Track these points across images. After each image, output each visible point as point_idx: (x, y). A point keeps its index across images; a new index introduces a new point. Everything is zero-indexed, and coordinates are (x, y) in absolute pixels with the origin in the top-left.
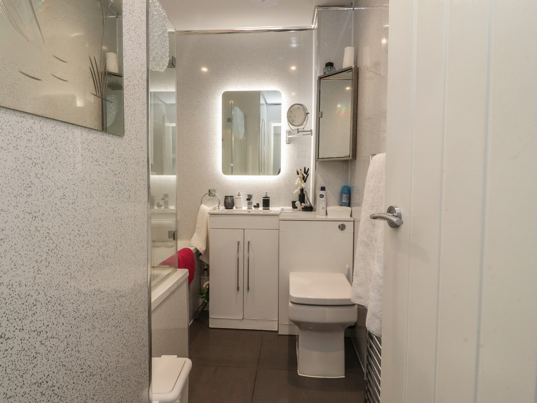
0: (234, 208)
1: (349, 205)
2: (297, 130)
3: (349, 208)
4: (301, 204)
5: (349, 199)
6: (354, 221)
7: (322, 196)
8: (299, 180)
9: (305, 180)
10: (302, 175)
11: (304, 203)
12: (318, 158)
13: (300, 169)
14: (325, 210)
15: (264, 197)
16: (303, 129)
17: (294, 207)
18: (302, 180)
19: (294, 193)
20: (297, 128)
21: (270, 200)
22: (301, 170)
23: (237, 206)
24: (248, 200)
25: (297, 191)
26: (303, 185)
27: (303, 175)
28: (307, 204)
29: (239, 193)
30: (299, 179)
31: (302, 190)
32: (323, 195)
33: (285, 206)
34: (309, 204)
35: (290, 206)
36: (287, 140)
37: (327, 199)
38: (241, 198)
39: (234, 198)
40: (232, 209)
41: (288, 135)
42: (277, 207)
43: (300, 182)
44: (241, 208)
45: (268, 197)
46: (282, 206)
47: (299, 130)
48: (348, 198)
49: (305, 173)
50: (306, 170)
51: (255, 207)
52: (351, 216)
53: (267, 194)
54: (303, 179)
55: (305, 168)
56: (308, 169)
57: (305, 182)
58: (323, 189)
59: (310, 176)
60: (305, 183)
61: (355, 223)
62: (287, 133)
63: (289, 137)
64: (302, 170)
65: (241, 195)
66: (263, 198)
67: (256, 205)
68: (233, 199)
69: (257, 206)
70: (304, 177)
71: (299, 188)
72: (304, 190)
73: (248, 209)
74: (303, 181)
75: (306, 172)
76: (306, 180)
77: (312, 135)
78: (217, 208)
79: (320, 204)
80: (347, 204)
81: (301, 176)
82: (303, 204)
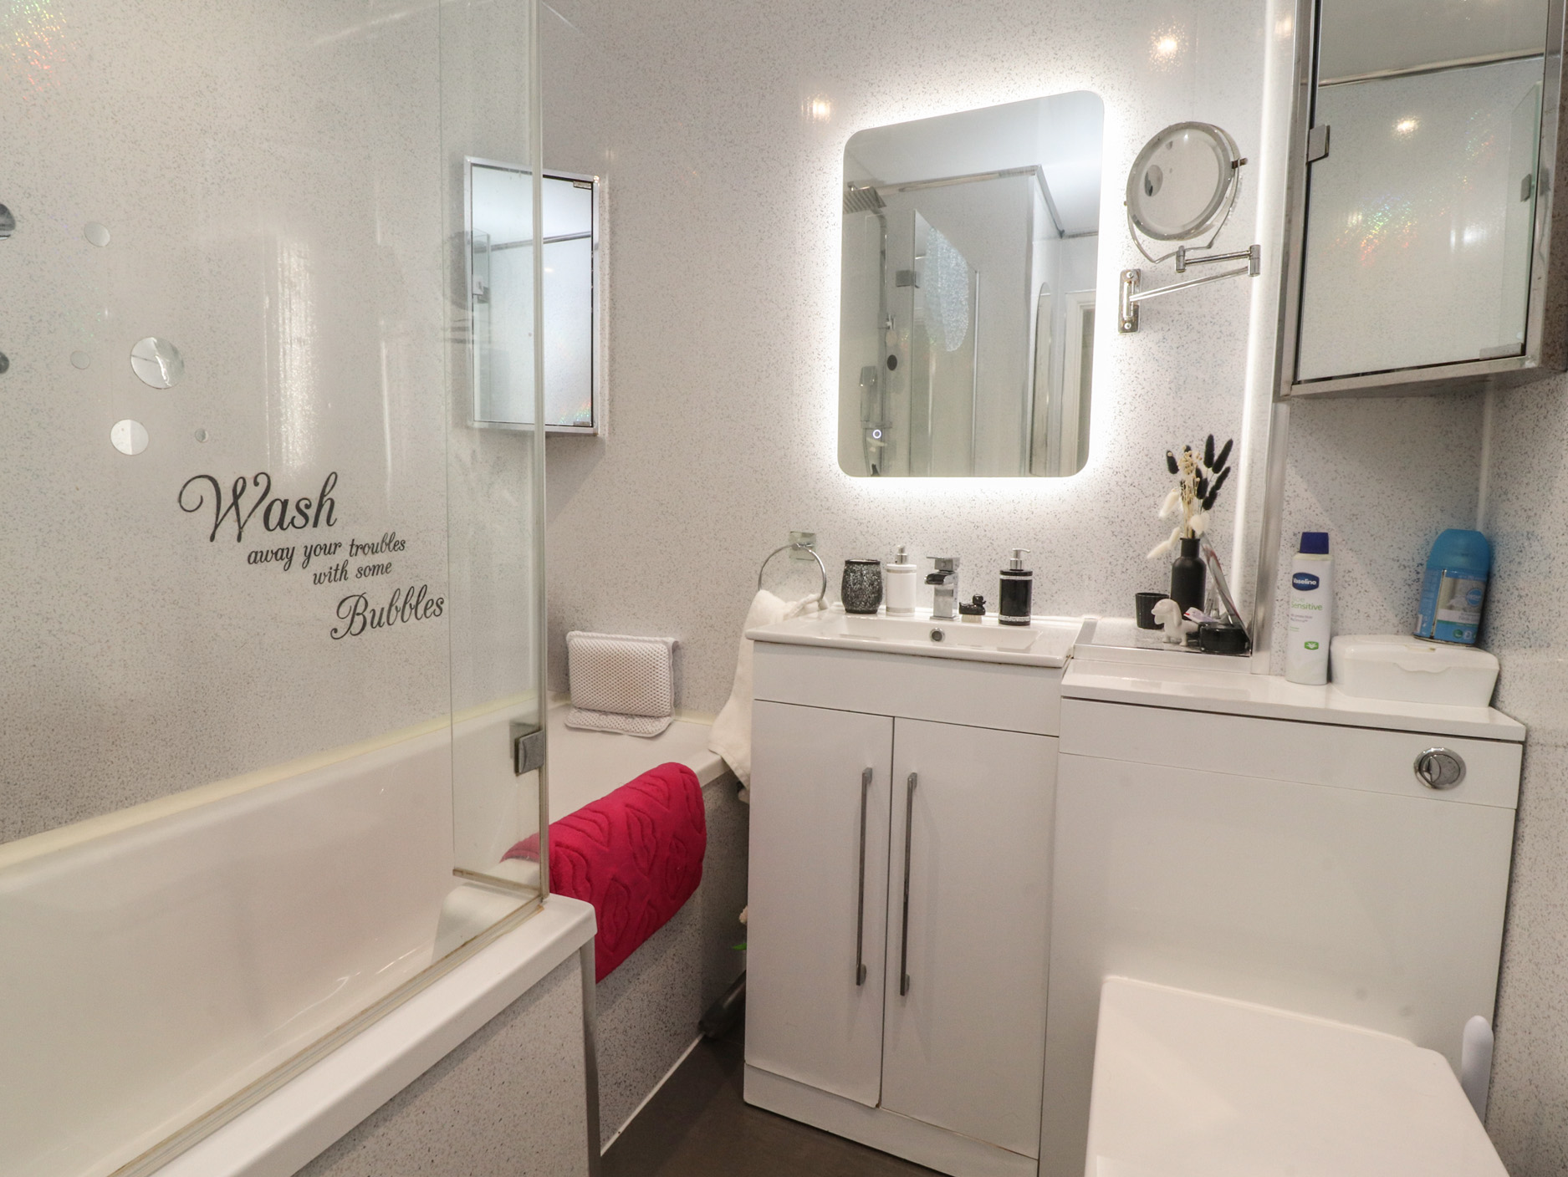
0: (882, 607)
1: (1479, 638)
2: (1175, 257)
3: (1484, 660)
4: (1183, 610)
5: (1484, 605)
6: (1524, 743)
7: (1306, 582)
8: (1176, 499)
9: (1207, 496)
10: (1193, 474)
11: (1200, 606)
12: (1296, 381)
13: (1183, 447)
14: (1321, 654)
15: (1007, 568)
16: (1210, 246)
17: (1147, 621)
18: (1193, 496)
19: (1152, 554)
20: (1174, 246)
21: (1034, 585)
22: (1188, 449)
23: (890, 606)
24: (934, 579)
25: (1167, 548)
26: (1199, 521)
27: (1199, 473)
28: (1214, 613)
29: (902, 550)
30: (1175, 492)
31: (1191, 545)
32: (1316, 579)
33: (1103, 612)
34: (1223, 610)
35: (1129, 616)
36: (1125, 317)
37: (1335, 596)
38: (907, 571)
39: (882, 568)
40: (874, 612)
41: (1129, 294)
42: (1068, 614)
43: (1181, 507)
44: (909, 610)
45: (1026, 568)
46: (1089, 611)
47: (1189, 255)
48: (1478, 598)
49: (1208, 461)
50: (1217, 452)
51: (964, 610)
52: (1493, 703)
53: (1023, 556)
54: (1200, 493)
55: (1210, 443)
56: (1229, 446)
57: (1208, 505)
58: (1315, 543)
59: (1235, 479)
60: (1206, 514)
61: (1535, 754)
62: (1126, 285)
63: (1133, 298)
64: (1195, 452)
65: (909, 559)
66: (1003, 573)
67: (970, 602)
68: (878, 574)
69: (976, 608)
70: (1201, 486)
71: (1177, 533)
72: (1203, 545)
73: (937, 617)
74: (1198, 502)
75: (1218, 459)
76: (1213, 495)
77: (1255, 271)
78: (816, 605)
79: (1293, 624)
80: (1468, 635)
81: (1191, 480)
82: (1192, 611)
